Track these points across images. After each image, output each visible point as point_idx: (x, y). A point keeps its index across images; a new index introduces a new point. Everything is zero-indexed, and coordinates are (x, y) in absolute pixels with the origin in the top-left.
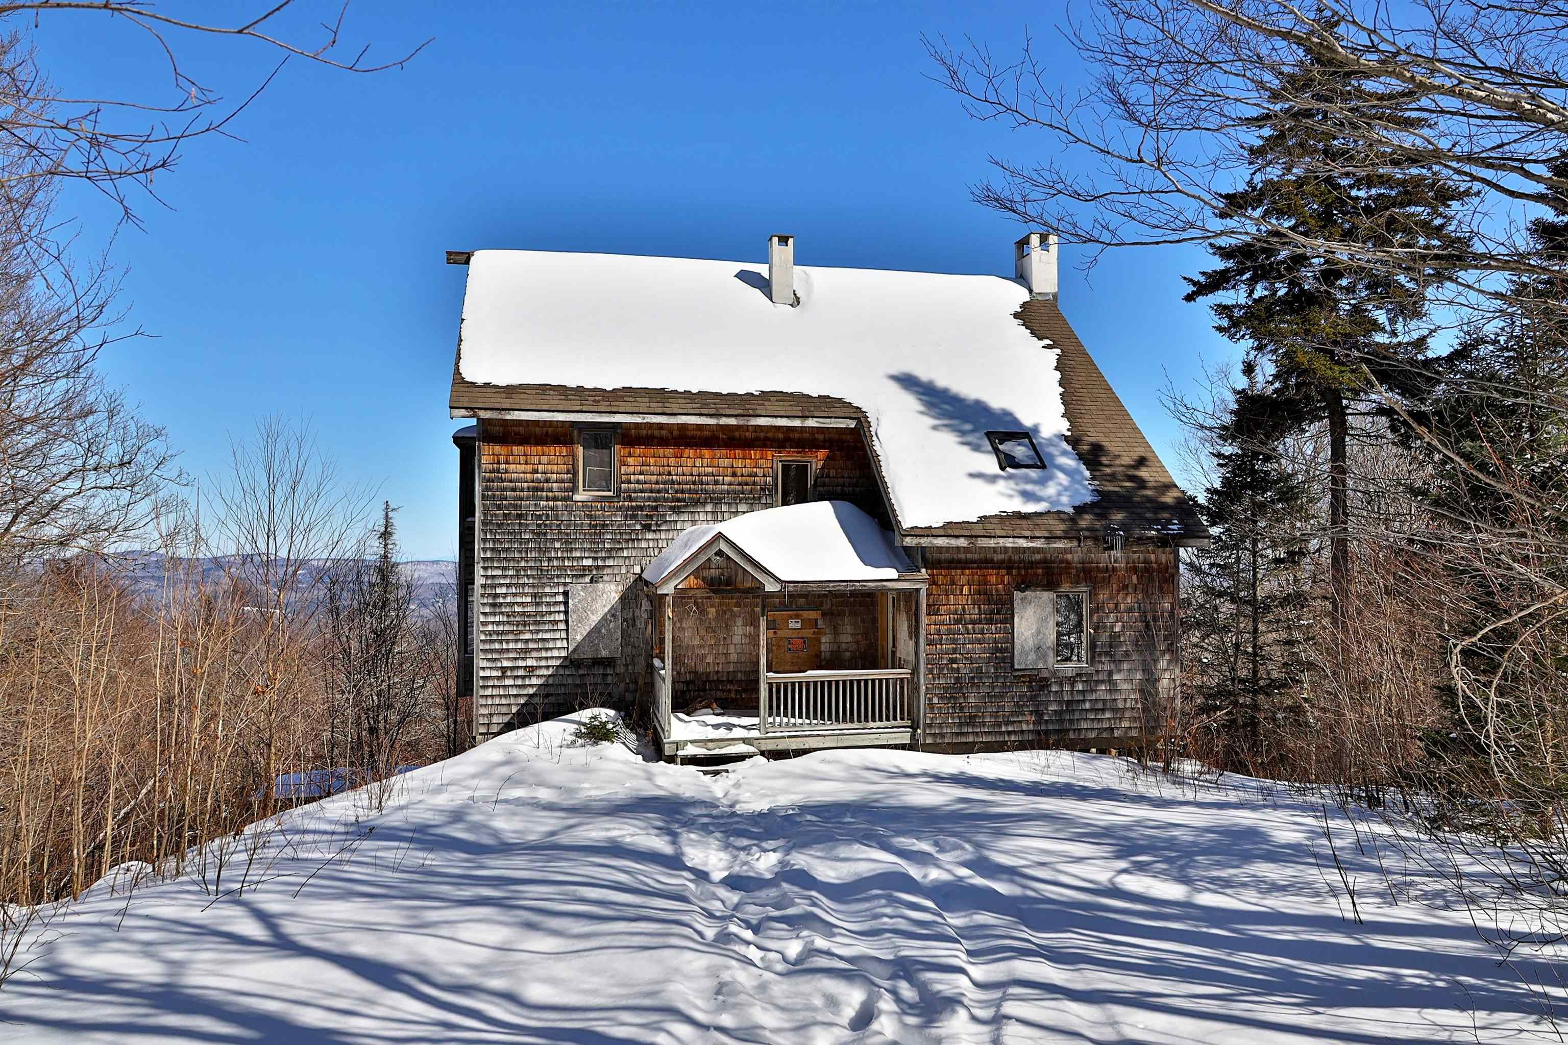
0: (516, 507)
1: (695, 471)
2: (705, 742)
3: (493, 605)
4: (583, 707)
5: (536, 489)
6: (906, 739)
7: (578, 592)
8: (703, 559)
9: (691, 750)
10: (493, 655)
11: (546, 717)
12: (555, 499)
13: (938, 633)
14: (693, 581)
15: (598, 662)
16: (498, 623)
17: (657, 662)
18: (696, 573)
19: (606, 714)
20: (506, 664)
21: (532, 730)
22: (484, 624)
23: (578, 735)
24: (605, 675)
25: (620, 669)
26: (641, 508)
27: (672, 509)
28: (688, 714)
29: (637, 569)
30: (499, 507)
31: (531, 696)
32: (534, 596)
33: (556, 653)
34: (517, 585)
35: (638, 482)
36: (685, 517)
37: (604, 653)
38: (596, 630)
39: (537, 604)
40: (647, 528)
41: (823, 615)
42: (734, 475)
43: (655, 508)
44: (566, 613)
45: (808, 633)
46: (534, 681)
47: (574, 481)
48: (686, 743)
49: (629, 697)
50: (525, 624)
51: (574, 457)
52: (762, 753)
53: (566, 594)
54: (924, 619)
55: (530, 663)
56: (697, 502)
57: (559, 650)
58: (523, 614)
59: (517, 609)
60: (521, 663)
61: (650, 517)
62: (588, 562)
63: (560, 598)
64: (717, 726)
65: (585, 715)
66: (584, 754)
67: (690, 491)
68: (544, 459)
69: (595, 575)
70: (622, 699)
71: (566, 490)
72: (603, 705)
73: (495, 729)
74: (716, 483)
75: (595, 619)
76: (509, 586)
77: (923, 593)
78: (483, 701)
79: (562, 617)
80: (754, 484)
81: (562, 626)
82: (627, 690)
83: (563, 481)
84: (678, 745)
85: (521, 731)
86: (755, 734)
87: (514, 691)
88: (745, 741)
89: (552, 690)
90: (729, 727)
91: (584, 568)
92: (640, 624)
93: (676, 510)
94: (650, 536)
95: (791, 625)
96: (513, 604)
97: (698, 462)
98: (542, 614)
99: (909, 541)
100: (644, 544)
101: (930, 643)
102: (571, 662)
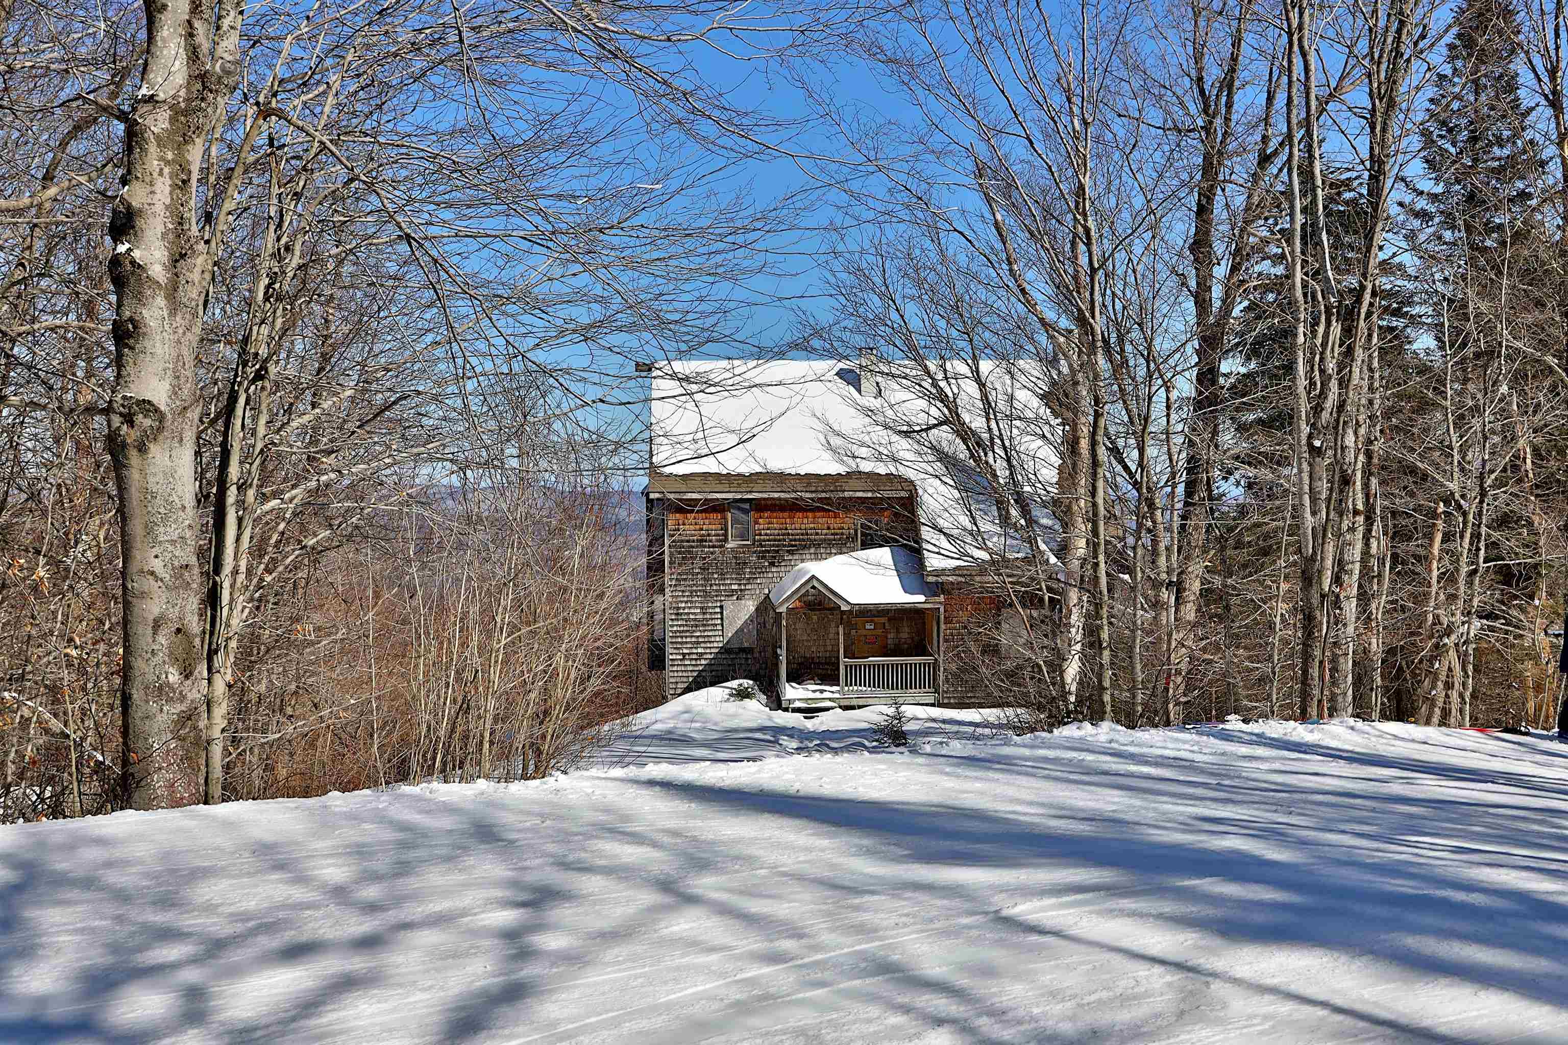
0: (690, 552)
1: (803, 526)
2: (806, 700)
3: (677, 614)
4: (734, 678)
5: (702, 541)
6: (931, 700)
7: (729, 605)
8: (803, 591)
9: (798, 704)
10: (677, 646)
11: (713, 684)
12: (714, 547)
13: (952, 634)
14: (798, 604)
15: (742, 650)
16: (680, 626)
17: (779, 651)
18: (799, 599)
19: (747, 683)
20: (685, 651)
21: (704, 691)
22: (672, 626)
23: (731, 695)
24: (747, 659)
25: (757, 655)
26: (768, 552)
27: (788, 551)
28: (799, 684)
29: (766, 591)
30: (680, 553)
31: (700, 671)
32: (702, 608)
33: (716, 645)
34: (691, 602)
35: (766, 535)
36: (796, 557)
37: (746, 645)
38: (741, 630)
39: (704, 613)
40: (772, 564)
41: (889, 620)
42: (829, 528)
43: (777, 552)
44: (722, 619)
45: (879, 632)
46: (703, 662)
47: (726, 535)
48: (794, 700)
49: (762, 672)
50: (696, 626)
51: (725, 518)
52: (840, 707)
53: (721, 607)
54: (943, 626)
55: (700, 650)
56: (804, 547)
57: (718, 642)
58: (695, 620)
59: (692, 617)
60: (694, 651)
61: (775, 557)
62: (735, 587)
63: (718, 610)
64: (814, 691)
65: (734, 684)
66: (735, 706)
67: (799, 540)
68: (707, 521)
69: (740, 596)
70: (757, 674)
71: (721, 541)
72: (745, 678)
73: (679, 691)
74: (817, 534)
75: (740, 623)
76: (686, 602)
77: (942, 610)
78: (671, 674)
79: (719, 622)
80: (842, 534)
81: (719, 627)
82: (761, 668)
83: (718, 535)
84: (790, 701)
85: (696, 693)
86: (837, 696)
87: (690, 668)
88: (830, 699)
89: (714, 668)
90: (822, 691)
91: (733, 591)
92: (768, 626)
93: (790, 552)
94: (774, 569)
95: (868, 627)
96: (688, 614)
97: (805, 521)
98: (707, 620)
99: (931, 579)
100: (770, 575)
101: (946, 641)
102: (725, 650)
